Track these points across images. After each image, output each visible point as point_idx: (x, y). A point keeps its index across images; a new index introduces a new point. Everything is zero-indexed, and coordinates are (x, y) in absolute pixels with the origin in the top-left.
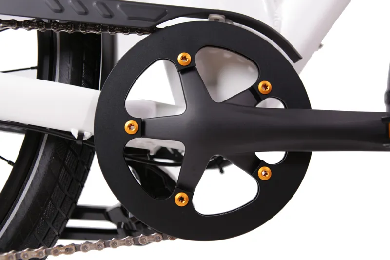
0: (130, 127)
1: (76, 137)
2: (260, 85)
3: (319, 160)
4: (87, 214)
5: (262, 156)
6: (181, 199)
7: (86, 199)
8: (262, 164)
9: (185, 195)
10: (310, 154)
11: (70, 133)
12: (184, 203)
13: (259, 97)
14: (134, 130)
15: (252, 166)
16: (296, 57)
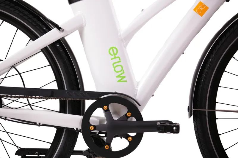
0: (92, 128)
1: (76, 130)
2: (128, 114)
3: (146, 134)
4: (74, 153)
5: (130, 134)
6: (107, 147)
7: (76, 148)
8: (129, 136)
9: (108, 146)
10: (143, 133)
11: (74, 129)
12: (108, 148)
13: (128, 117)
14: (93, 129)
15: (127, 137)
16: (140, 105)
